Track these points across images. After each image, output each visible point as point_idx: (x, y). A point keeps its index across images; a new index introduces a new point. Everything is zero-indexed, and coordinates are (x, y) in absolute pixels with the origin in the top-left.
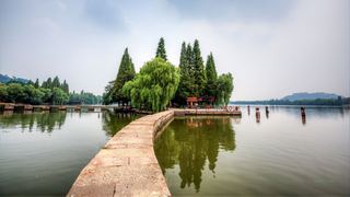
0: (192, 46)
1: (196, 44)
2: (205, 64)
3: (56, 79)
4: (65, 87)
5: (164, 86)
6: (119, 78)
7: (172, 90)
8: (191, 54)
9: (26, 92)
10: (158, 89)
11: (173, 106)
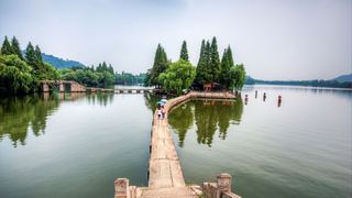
0: (211, 42)
1: (214, 40)
2: (221, 58)
3: (104, 64)
4: (111, 70)
5: (184, 79)
6: (155, 68)
7: (190, 82)
8: (209, 49)
9: (88, 76)
10: (180, 82)
11: (195, 90)
